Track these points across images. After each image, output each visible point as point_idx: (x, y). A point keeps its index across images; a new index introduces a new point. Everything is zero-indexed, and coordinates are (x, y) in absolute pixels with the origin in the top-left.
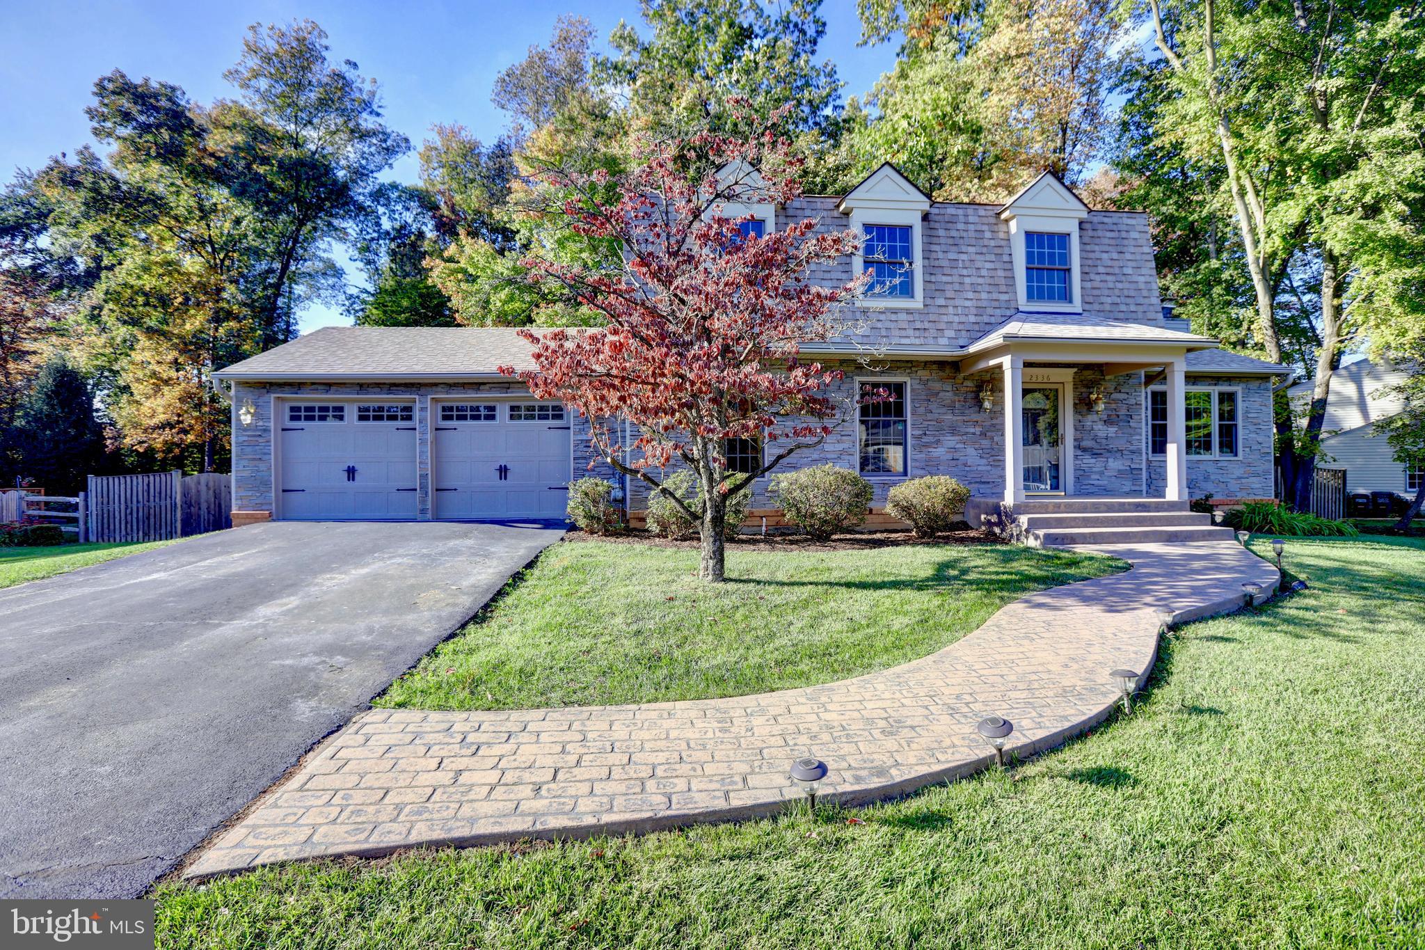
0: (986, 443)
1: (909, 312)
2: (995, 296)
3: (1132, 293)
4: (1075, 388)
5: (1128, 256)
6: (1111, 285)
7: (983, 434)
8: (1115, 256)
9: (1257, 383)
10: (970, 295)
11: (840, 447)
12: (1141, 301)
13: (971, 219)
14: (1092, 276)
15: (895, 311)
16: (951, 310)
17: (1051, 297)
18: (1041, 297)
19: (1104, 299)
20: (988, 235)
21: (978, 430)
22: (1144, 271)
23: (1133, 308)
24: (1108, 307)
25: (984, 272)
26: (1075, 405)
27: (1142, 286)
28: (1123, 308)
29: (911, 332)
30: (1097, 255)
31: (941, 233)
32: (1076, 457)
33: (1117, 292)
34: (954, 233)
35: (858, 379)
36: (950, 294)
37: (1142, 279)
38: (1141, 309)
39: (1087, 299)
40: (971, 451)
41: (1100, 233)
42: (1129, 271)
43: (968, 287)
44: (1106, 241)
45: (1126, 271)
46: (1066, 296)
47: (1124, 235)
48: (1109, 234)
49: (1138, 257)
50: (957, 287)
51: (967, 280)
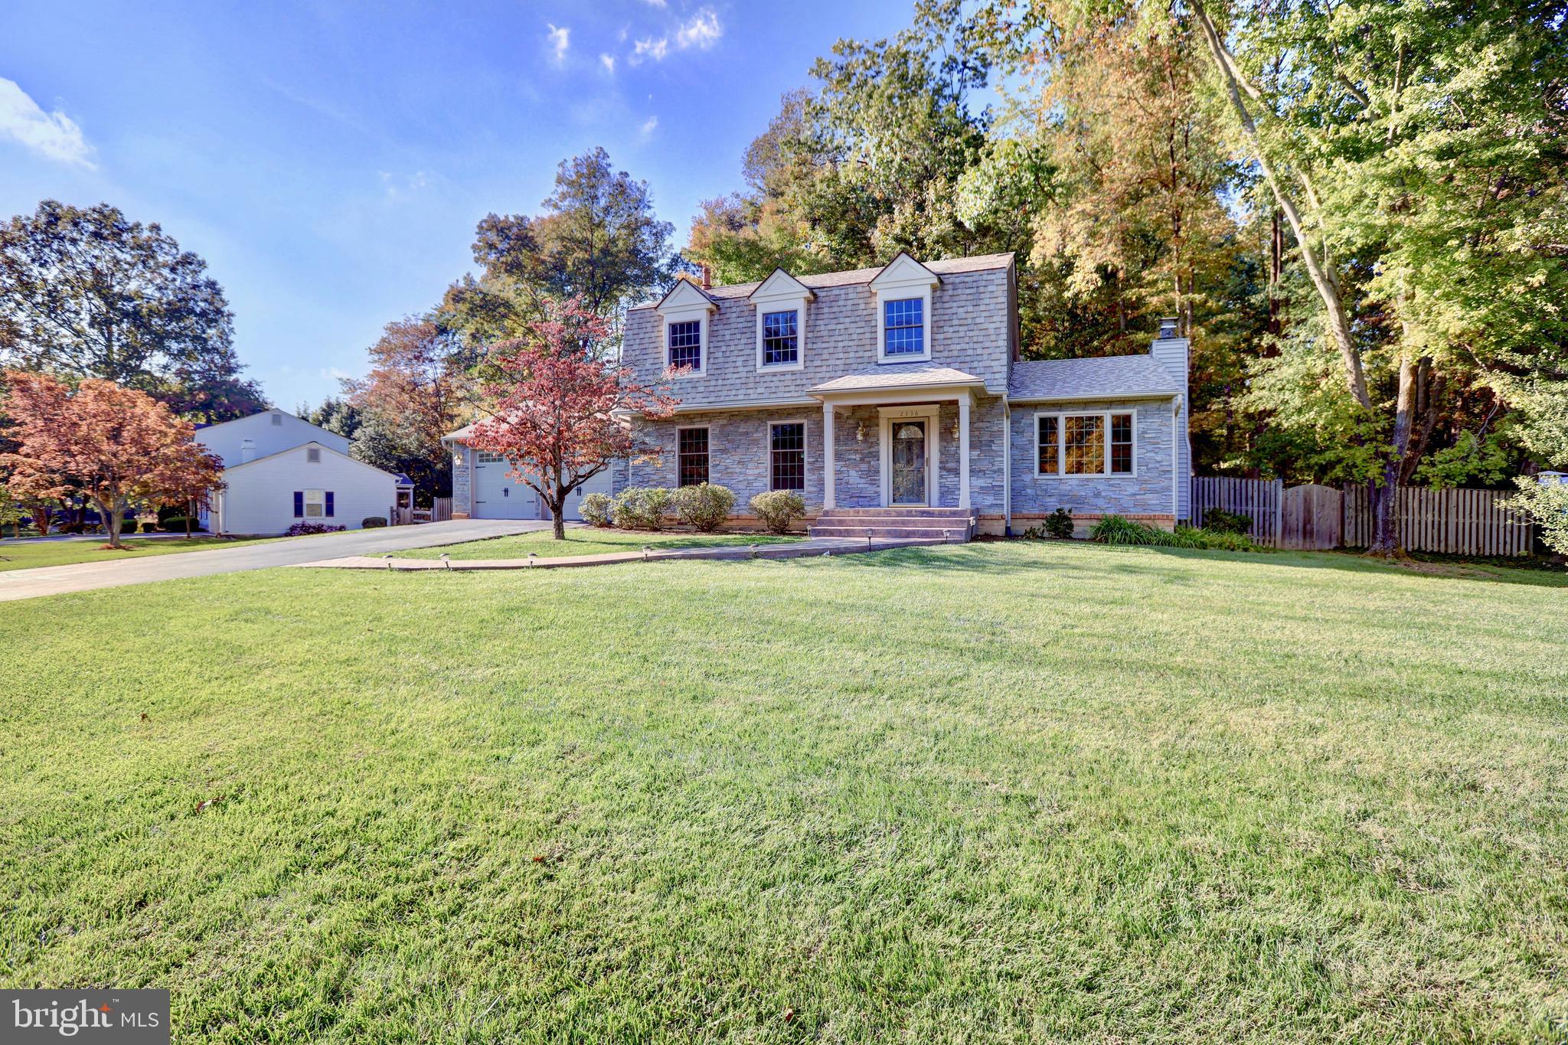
0: (864, 467)
1: (793, 373)
2: (860, 354)
3: (981, 339)
4: (941, 421)
5: (982, 308)
6: (962, 334)
7: (862, 460)
8: (970, 309)
9: (1156, 405)
10: (841, 356)
11: (757, 471)
12: (987, 344)
13: (850, 296)
14: (946, 329)
15: (783, 374)
16: (824, 369)
17: (909, 350)
18: (900, 350)
19: (953, 347)
20: (862, 306)
21: (858, 457)
22: (995, 319)
23: (979, 351)
24: (956, 353)
25: (855, 337)
26: (941, 434)
27: (992, 331)
28: (970, 352)
29: (792, 388)
30: (954, 310)
31: (826, 310)
32: (941, 477)
33: (967, 340)
34: (835, 309)
35: (769, 423)
36: (825, 356)
37: (993, 326)
38: (986, 351)
39: (938, 348)
40: (853, 473)
41: (959, 291)
42: (982, 320)
43: (840, 350)
44: (964, 297)
45: (978, 320)
46: (919, 348)
47: (982, 289)
48: (968, 291)
49: (992, 307)
50: (831, 350)
51: (841, 344)
